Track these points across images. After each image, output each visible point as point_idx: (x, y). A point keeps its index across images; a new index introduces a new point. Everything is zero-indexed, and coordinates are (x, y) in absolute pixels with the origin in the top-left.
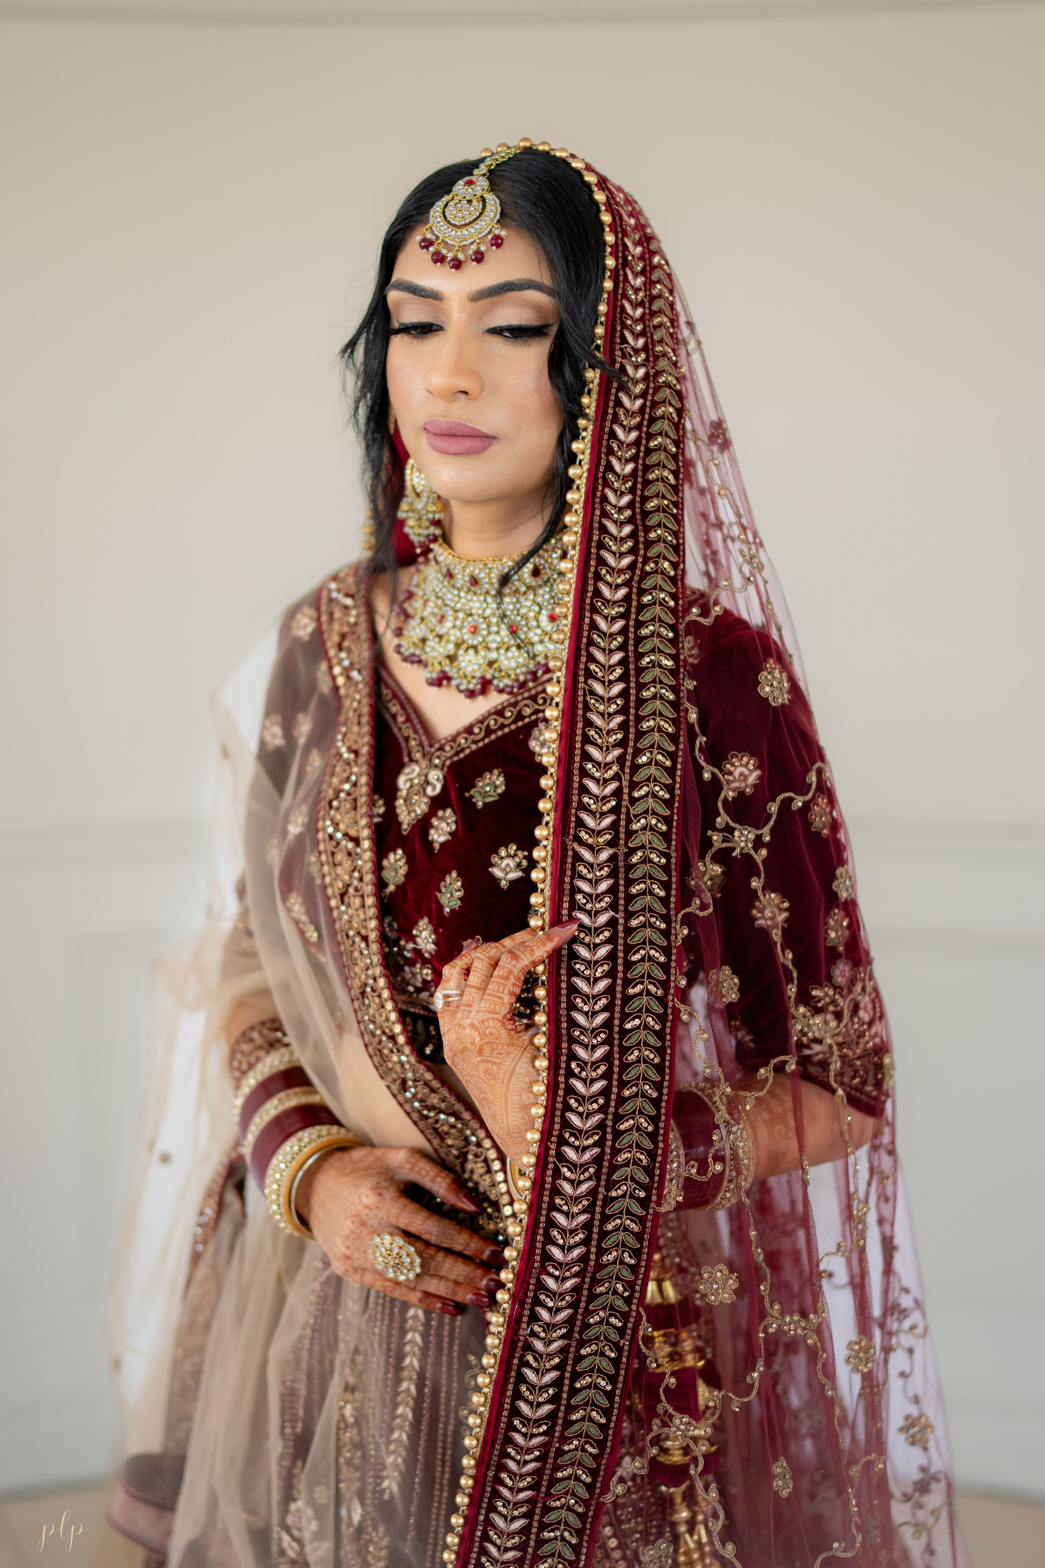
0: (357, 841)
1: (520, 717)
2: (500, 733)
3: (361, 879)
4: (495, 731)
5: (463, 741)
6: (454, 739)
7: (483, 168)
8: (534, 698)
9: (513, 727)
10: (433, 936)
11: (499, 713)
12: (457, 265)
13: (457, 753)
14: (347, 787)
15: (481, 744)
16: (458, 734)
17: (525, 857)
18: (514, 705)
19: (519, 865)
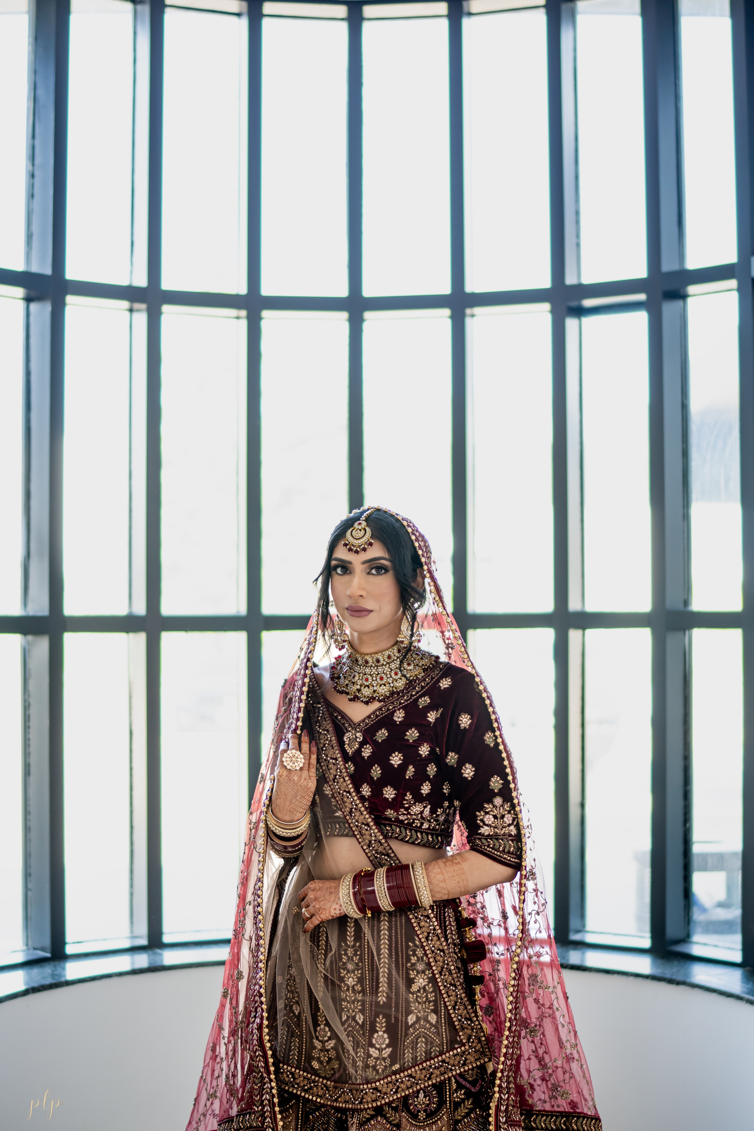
0: (336, 759)
1: (388, 710)
2: (381, 716)
3: (341, 772)
4: (379, 716)
5: (367, 721)
6: (363, 721)
7: (363, 518)
8: (393, 703)
9: (386, 713)
10: (370, 789)
11: (380, 709)
12: (357, 552)
13: (366, 726)
14: (327, 742)
15: (375, 721)
16: (365, 719)
17: (402, 756)
18: (386, 706)
19: (400, 758)
